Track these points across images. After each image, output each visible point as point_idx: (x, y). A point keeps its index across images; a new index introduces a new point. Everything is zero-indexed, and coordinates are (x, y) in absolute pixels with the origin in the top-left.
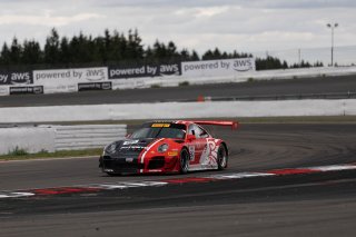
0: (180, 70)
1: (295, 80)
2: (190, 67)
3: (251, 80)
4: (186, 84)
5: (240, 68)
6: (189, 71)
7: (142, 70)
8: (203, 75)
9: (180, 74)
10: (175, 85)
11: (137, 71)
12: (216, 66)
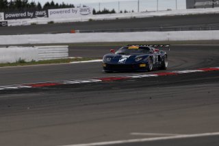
0: (47, 14)
1: (117, 20)
2: (53, 13)
3: (91, 20)
4: (52, 22)
5: (83, 13)
6: (53, 15)
7: (24, 14)
8: (62, 17)
9: (48, 16)
10: (46, 23)
11: (22, 15)
12: (69, 12)
